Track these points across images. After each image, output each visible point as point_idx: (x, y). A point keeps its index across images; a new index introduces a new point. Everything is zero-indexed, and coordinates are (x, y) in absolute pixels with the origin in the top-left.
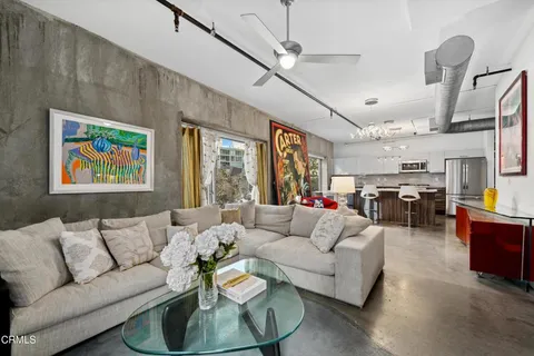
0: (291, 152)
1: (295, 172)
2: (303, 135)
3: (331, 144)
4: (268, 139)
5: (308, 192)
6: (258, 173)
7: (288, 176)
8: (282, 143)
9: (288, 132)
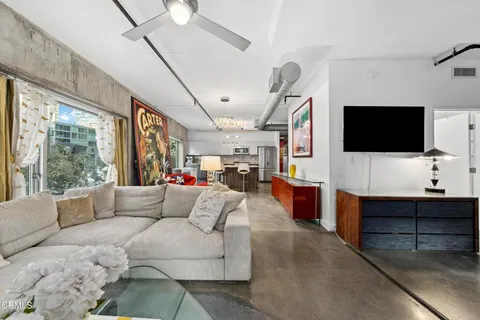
0: (154, 132)
1: (158, 151)
2: (165, 119)
3: (186, 130)
4: (129, 116)
5: (170, 170)
6: (117, 150)
7: (150, 155)
8: (144, 123)
9: (151, 113)
